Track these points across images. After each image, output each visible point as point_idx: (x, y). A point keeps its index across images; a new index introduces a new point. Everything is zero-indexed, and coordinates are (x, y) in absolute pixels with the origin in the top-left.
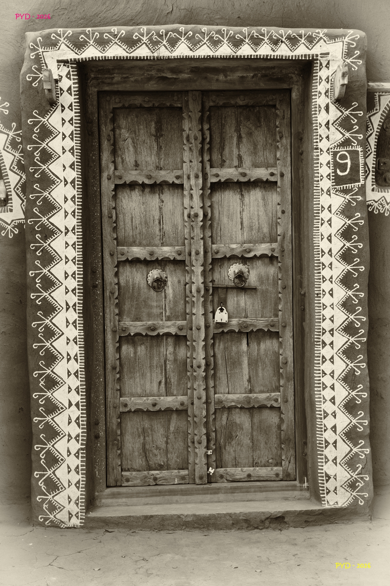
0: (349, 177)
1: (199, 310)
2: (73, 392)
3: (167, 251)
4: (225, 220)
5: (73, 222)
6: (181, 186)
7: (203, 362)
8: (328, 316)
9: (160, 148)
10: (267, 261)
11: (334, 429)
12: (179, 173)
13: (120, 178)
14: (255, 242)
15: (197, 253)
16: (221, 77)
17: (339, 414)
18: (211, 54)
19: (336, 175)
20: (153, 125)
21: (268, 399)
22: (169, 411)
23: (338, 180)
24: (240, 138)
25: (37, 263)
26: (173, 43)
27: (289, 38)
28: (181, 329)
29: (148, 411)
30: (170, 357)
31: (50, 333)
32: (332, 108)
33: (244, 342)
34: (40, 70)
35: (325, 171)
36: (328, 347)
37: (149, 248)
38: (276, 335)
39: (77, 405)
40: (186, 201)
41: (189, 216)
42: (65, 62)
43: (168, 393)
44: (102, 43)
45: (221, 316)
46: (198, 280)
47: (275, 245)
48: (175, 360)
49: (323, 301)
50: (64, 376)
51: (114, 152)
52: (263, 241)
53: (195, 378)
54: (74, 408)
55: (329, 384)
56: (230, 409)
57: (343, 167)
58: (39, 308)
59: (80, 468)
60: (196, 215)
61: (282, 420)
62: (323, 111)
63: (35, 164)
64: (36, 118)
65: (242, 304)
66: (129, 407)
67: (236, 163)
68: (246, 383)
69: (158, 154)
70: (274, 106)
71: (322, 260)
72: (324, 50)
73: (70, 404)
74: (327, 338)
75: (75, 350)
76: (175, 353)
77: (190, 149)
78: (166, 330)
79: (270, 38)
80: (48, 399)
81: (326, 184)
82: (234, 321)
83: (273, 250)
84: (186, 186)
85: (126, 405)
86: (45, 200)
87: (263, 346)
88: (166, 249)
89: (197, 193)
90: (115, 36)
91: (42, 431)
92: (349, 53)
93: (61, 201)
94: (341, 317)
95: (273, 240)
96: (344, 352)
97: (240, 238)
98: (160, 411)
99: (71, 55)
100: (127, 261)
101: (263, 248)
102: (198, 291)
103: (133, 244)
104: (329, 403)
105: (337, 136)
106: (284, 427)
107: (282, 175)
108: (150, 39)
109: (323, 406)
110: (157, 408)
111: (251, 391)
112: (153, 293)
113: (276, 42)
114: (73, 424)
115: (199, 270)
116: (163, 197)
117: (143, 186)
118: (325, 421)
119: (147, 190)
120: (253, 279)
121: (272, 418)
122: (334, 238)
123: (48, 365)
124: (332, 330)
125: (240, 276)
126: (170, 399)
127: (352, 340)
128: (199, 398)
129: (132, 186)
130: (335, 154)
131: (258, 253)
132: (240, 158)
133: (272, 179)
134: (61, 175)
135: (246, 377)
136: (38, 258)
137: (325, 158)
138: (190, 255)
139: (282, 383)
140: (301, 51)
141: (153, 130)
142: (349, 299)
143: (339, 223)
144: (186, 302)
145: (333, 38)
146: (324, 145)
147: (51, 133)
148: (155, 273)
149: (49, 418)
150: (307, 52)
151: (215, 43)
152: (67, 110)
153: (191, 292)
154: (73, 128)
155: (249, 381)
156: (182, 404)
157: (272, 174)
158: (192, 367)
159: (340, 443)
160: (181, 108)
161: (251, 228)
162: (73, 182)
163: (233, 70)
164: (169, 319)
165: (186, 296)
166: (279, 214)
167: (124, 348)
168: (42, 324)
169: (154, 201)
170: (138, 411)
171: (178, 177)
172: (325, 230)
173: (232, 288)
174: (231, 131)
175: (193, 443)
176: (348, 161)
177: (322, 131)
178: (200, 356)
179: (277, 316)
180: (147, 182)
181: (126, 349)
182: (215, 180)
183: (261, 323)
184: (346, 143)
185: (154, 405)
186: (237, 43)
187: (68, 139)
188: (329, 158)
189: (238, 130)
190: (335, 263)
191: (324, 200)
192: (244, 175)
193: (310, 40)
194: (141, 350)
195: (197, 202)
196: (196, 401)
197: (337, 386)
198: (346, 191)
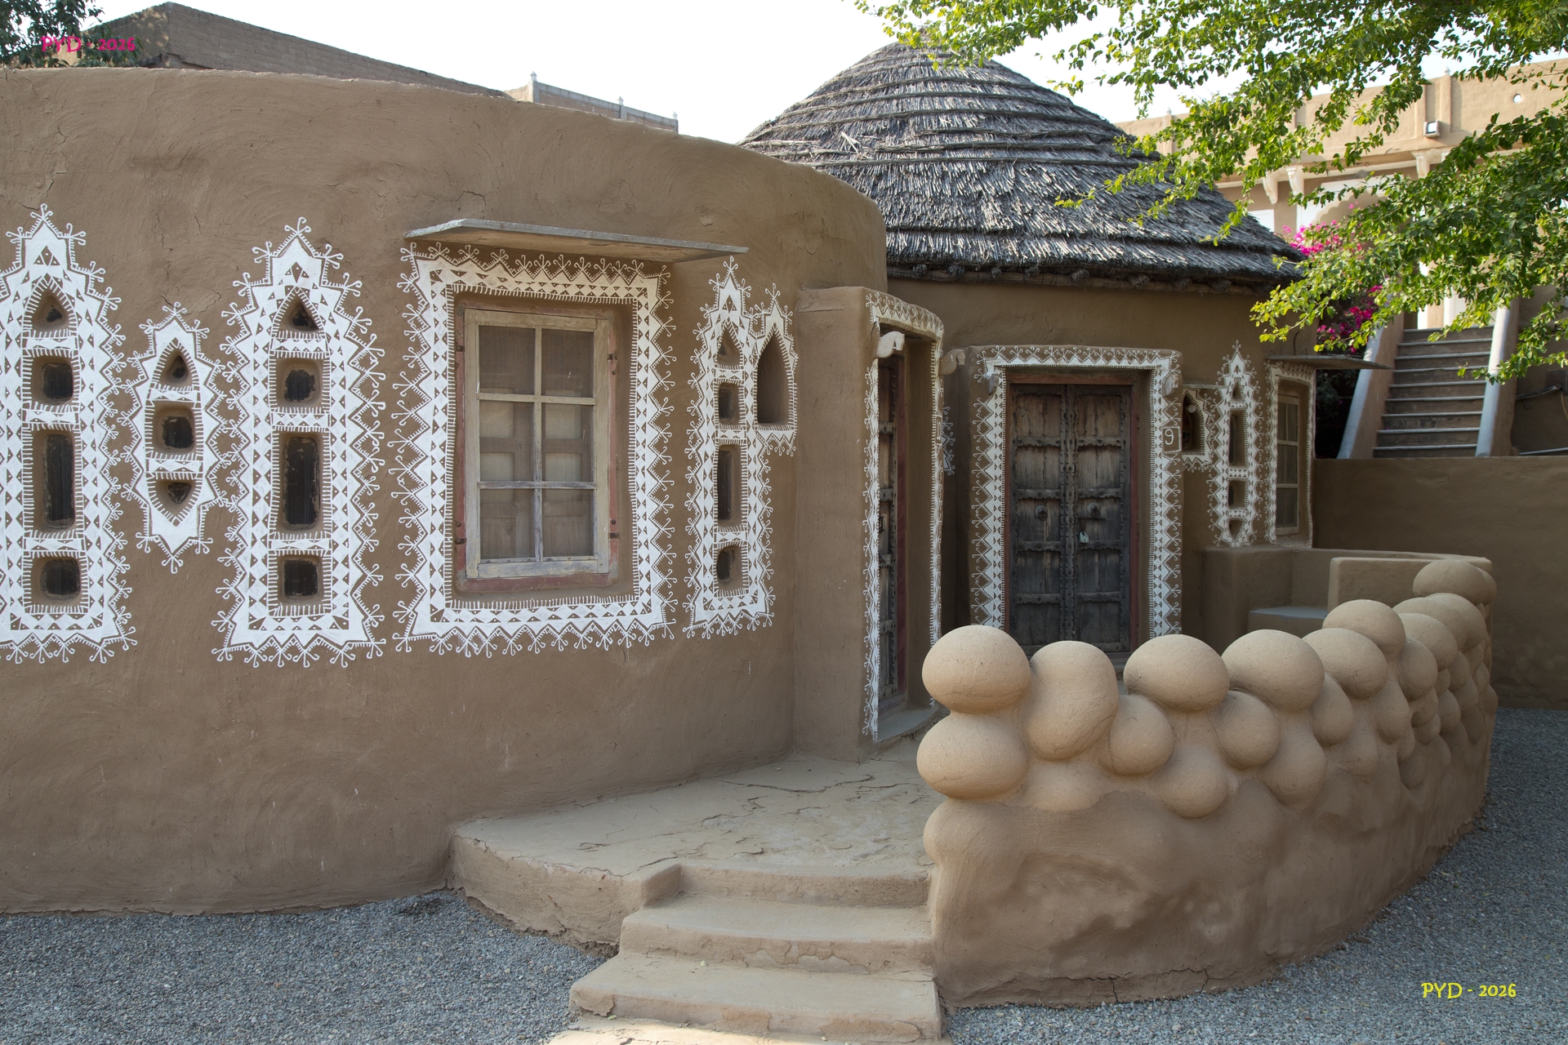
0: (1172, 446)
1: (1070, 534)
2: (997, 588)
3: (1049, 492)
4: (1085, 472)
5: (1000, 472)
6: (1059, 448)
7: (1072, 570)
8: (1159, 538)
9: (1045, 422)
10: (1112, 500)
11: (1161, 613)
12: (1058, 439)
13: (1021, 442)
14: (1106, 488)
15: (1070, 494)
16: (1089, 377)
17: (1164, 605)
18: (1092, 364)
19: (1165, 445)
20: (1041, 406)
21: (1112, 595)
22: (1049, 603)
23: (1166, 448)
24: (1096, 416)
25: (977, 500)
26: (1069, 357)
27: (1138, 355)
28: (1057, 546)
29: (1035, 604)
30: (1049, 567)
31: (983, 548)
32: (1163, 400)
33: (1097, 557)
34: (983, 372)
35: (1158, 441)
36: (1158, 559)
37: (1038, 491)
38: (1119, 552)
39: (999, 597)
40: (1063, 459)
41: (1064, 469)
42: (999, 367)
43: (1047, 592)
44: (1025, 356)
45: (1084, 538)
46: (1070, 513)
47: (1118, 490)
48: (1052, 568)
49: (1156, 528)
50: (992, 577)
51: (1016, 424)
52: (1110, 487)
53: (1067, 581)
54: (997, 599)
55: (1158, 584)
56: (1086, 603)
57: (1169, 439)
58: (977, 530)
60: (1070, 468)
61: (1121, 610)
62: (1157, 402)
63: (977, 434)
64: (979, 403)
65: (1096, 530)
66: (1023, 600)
67: (1093, 433)
68: (1097, 585)
69: (1044, 426)
70: (1120, 396)
71: (1156, 500)
72: (1159, 363)
73: (995, 596)
74: (1157, 553)
75: (999, 559)
76: (1051, 564)
77: (1067, 423)
78: (1048, 548)
79: (1128, 356)
80: (980, 592)
81: (1158, 450)
82: (1092, 542)
83: (1118, 493)
84: (1063, 448)
85: (1021, 599)
86: (983, 457)
87: (1109, 559)
88: (1048, 491)
89: (1070, 454)
90: (1033, 352)
91: (977, 614)
92: (1173, 366)
93: (992, 458)
94: (1167, 539)
95: (1117, 485)
96: (1168, 563)
97: (1095, 484)
98: (1043, 604)
99: (1004, 363)
100: (1024, 499)
101: (1111, 492)
102: (1070, 520)
103: (1026, 487)
104: (1158, 597)
105: (1165, 419)
106: (1123, 615)
107: (1125, 442)
108: (1055, 354)
109: (1154, 599)
110: (1041, 601)
111: (1100, 591)
112: (1038, 522)
113: (1131, 358)
114: (997, 609)
115: (1071, 506)
116: (1046, 455)
117: (1034, 448)
118: (1155, 609)
119: (1036, 450)
120: (1103, 512)
121: (1114, 609)
122: (1163, 487)
123: (981, 570)
124: (1161, 548)
125: (1095, 510)
126: (1048, 595)
127: (1173, 554)
128: (1069, 595)
129: (1026, 447)
130: (1164, 430)
131: (1108, 495)
132: (1096, 430)
133: (1118, 445)
134: (993, 441)
135: (1097, 581)
136: (977, 496)
137: (1158, 433)
138: (1064, 495)
139: (1121, 584)
140: (1145, 364)
141: (1041, 410)
142: (1171, 527)
143: (1166, 476)
144: (1060, 528)
145: (1163, 355)
146: (1157, 424)
147: (988, 413)
148: (1040, 508)
149: (981, 606)
150: (1149, 364)
151: (1095, 358)
152: (999, 398)
153: (1065, 521)
154: (1001, 410)
155: (1099, 584)
156: (1057, 599)
157: (1118, 442)
158: (1064, 573)
159: (1164, 624)
160: (1060, 396)
161: (1102, 478)
162: (1000, 445)
164: (1048, 540)
165: (1060, 524)
166: (1122, 469)
167: (1019, 560)
168: (978, 542)
169: (1040, 457)
170: (1030, 604)
171: (1057, 442)
172: (1157, 481)
173: (1090, 519)
174: (1090, 411)
175: (1064, 625)
176: (1172, 435)
177: (1156, 415)
178: (1071, 565)
179: (1118, 538)
180: (1038, 445)
181: (1021, 561)
182: (1081, 444)
183: (1109, 543)
184: (1171, 423)
185: (1039, 599)
186: (1108, 359)
187: (998, 417)
188: (1161, 433)
189: (1095, 411)
190: (1164, 503)
191: (1158, 461)
192: (1100, 441)
193: (1151, 357)
194: (1030, 561)
195: (1070, 460)
196: (1067, 597)
197: (1163, 585)
198: (1170, 456)
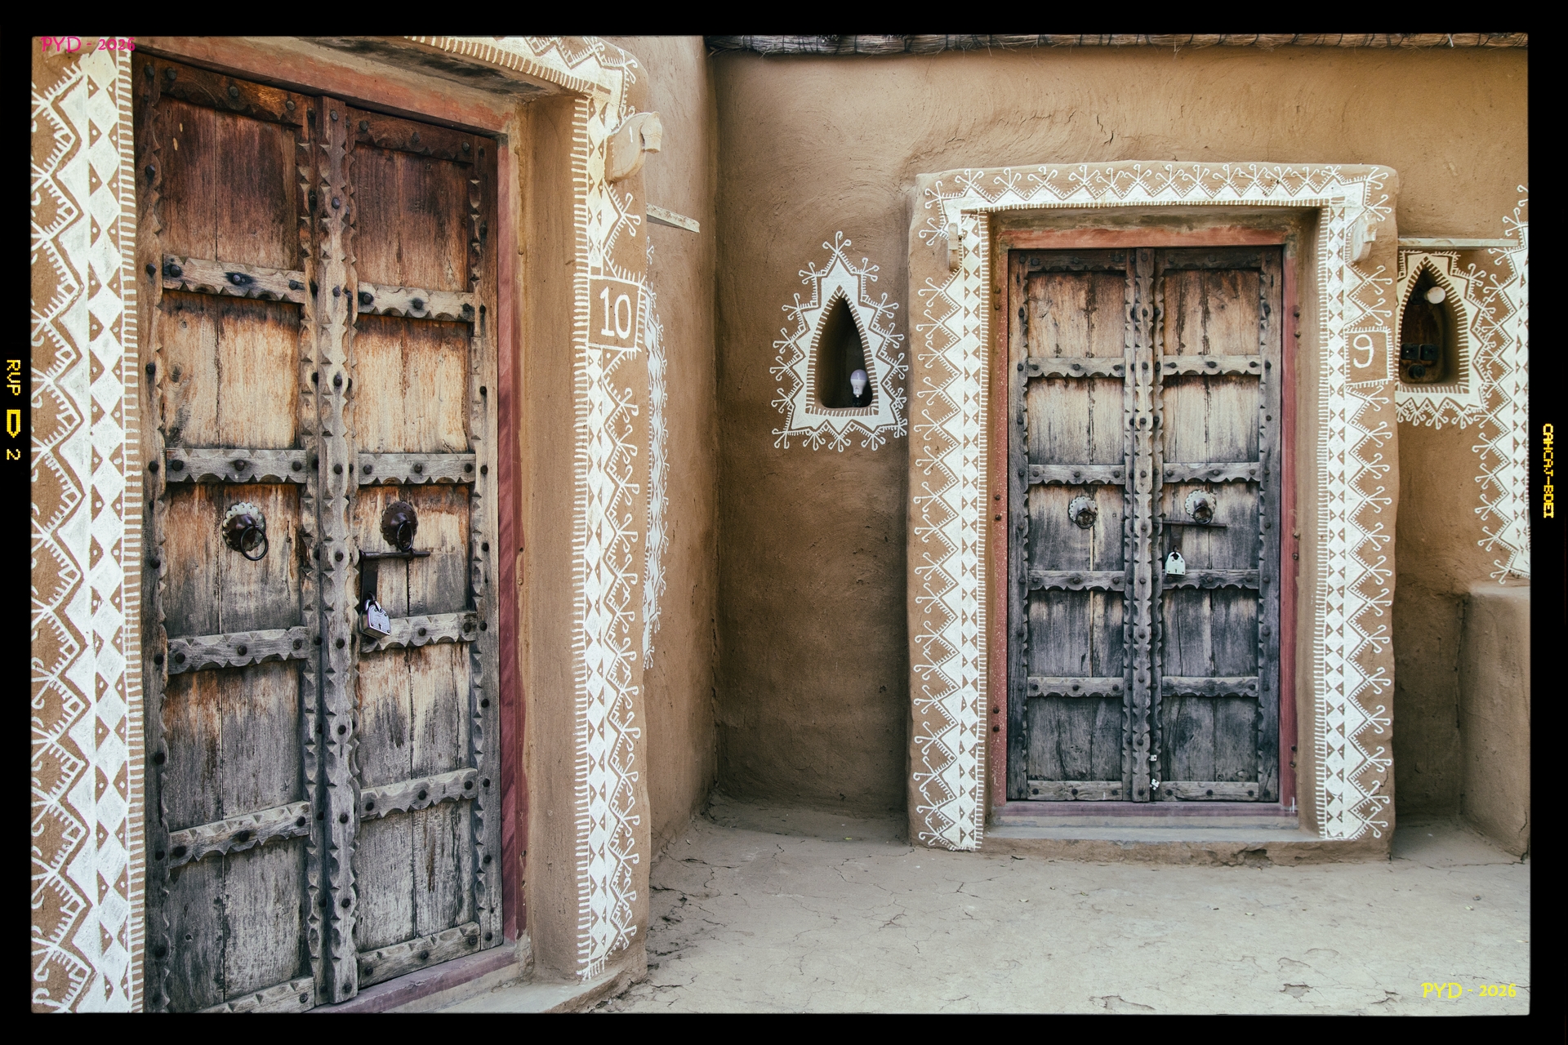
0: (1371, 370)
1: (1143, 556)
2: (970, 665)
3: (1099, 472)
4: (1182, 429)
5: (976, 429)
6: (1122, 380)
7: (1148, 630)
8: (1337, 568)
9: (1091, 327)
10: (1242, 487)
11: (1341, 729)
12: (1119, 362)
13: (1036, 368)
14: (1226, 461)
15: (1143, 475)
16: (1184, 230)
17: (1349, 708)
18: (1178, 200)
19: (1353, 368)
20: (1083, 295)
21: (1241, 685)
22: (1096, 698)
23: (1355, 375)
24: (1206, 313)
25: (925, 485)
26: (1124, 185)
27: (1288, 178)
28: (1116, 582)
29: (1067, 697)
30: (1100, 622)
31: (939, 583)
32: (1348, 273)
33: (1207, 602)
34: (937, 224)
35: (1335, 361)
36: (1335, 613)
37: (1075, 468)
38: (1255, 595)
39: (974, 683)
40: (1129, 403)
41: (1132, 422)
42: (973, 213)
43: (1096, 673)
44: (1025, 187)
45: (1175, 566)
46: (1144, 512)
47: (1255, 466)
48: (1106, 626)
49: (1329, 546)
51: (1026, 332)
52: (1237, 459)
53: (1136, 653)
54: (969, 687)
55: (1335, 666)
56: (1183, 698)
57: (1363, 357)
58: (926, 548)
59: (977, 770)
60: (1143, 422)
61: (1259, 716)
62: (1335, 278)
63: (926, 350)
64: (929, 287)
65: (1205, 549)
66: (1040, 689)
67: (1200, 348)
68: (1207, 663)
69: (1089, 336)
70: (1258, 270)
71: (1330, 487)
72: (1338, 193)
74: (1334, 599)
75: (975, 607)
76: (1106, 616)
77: (1137, 328)
78: (1095, 584)
79: (1262, 178)
80: (933, 674)
81: (1337, 380)
82: (1194, 574)
83: (1252, 472)
84: (1129, 380)
85: (1035, 688)
86: (938, 398)
87: (1233, 609)
88: (1097, 468)
89: (1144, 390)
90: (1044, 177)
91: (926, 718)
92: (1373, 198)
93: (959, 400)
94: (1356, 570)
95: (1252, 457)
96: (1359, 621)
97: (1203, 456)
98: (1084, 696)
99: (982, 204)
100: (1043, 484)
101: (1239, 470)
102: (1144, 529)
103: (1050, 460)
105: (1355, 313)
106: (1263, 726)
107: (1268, 366)
108: (1093, 181)
109: (1326, 697)
110: (1080, 693)
111: (1214, 674)
112: (1076, 530)
113: (1270, 183)
114: (969, 709)
115: (1144, 499)
116: (1094, 395)
117: (1067, 379)
118: (1328, 718)
119: (1072, 385)
120: (1221, 514)
121: (1245, 713)
122: (1347, 456)
123: (936, 628)
124: (1342, 588)
125: (1203, 508)
126: (1097, 680)
127: (1371, 602)
128: (1142, 681)
129: (1051, 379)
130: (1351, 338)
131: (1231, 478)
132: (1206, 340)
133: (1253, 371)
134: (961, 364)
135: (1208, 654)
136: (927, 479)
137: (1336, 343)
138: (1132, 476)
139: (1261, 662)
140: (1305, 196)
141: (1083, 304)
142: (1368, 543)
143: (1355, 435)
144: (1124, 544)
145: (1350, 177)
146: (1334, 325)
147: (949, 307)
148: (1081, 502)
149: (935, 700)
150: (1314, 196)
151: (1185, 185)
152: (972, 277)
153: (1132, 529)
154: (980, 301)
155: (1212, 658)
156: (1115, 688)
157: (1253, 365)
158: (1131, 636)
159: (1349, 750)
160: (1123, 274)
161: (1220, 441)
162: (977, 374)
163: (1202, 219)
164: (1098, 567)
165: (1124, 536)
166: (1263, 421)
167: (1034, 607)
168: (928, 570)
169: (1078, 399)
170: (1054, 697)
171: (1117, 368)
172: (1334, 445)
173: (1190, 526)
174: (1193, 303)
175: (1130, 743)
176: (1371, 348)
177: (1332, 305)
178: (1144, 620)
179: (1255, 566)
180: (1073, 373)
181: (1038, 610)
182: (1171, 372)
183: (1232, 576)
184: (1367, 322)
185: (1076, 688)
186: (1215, 185)
187: (972, 316)
188: (1343, 343)
189: (1204, 302)
190: (1349, 492)
191: (1334, 403)
192: (1212, 365)
193: (1318, 180)
194: (1058, 610)
195: (1144, 405)
196: (1136, 685)
197: (1347, 668)
198: (1366, 391)
